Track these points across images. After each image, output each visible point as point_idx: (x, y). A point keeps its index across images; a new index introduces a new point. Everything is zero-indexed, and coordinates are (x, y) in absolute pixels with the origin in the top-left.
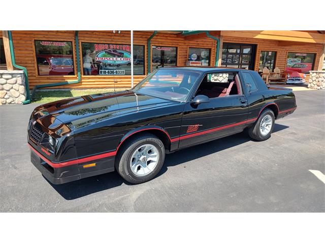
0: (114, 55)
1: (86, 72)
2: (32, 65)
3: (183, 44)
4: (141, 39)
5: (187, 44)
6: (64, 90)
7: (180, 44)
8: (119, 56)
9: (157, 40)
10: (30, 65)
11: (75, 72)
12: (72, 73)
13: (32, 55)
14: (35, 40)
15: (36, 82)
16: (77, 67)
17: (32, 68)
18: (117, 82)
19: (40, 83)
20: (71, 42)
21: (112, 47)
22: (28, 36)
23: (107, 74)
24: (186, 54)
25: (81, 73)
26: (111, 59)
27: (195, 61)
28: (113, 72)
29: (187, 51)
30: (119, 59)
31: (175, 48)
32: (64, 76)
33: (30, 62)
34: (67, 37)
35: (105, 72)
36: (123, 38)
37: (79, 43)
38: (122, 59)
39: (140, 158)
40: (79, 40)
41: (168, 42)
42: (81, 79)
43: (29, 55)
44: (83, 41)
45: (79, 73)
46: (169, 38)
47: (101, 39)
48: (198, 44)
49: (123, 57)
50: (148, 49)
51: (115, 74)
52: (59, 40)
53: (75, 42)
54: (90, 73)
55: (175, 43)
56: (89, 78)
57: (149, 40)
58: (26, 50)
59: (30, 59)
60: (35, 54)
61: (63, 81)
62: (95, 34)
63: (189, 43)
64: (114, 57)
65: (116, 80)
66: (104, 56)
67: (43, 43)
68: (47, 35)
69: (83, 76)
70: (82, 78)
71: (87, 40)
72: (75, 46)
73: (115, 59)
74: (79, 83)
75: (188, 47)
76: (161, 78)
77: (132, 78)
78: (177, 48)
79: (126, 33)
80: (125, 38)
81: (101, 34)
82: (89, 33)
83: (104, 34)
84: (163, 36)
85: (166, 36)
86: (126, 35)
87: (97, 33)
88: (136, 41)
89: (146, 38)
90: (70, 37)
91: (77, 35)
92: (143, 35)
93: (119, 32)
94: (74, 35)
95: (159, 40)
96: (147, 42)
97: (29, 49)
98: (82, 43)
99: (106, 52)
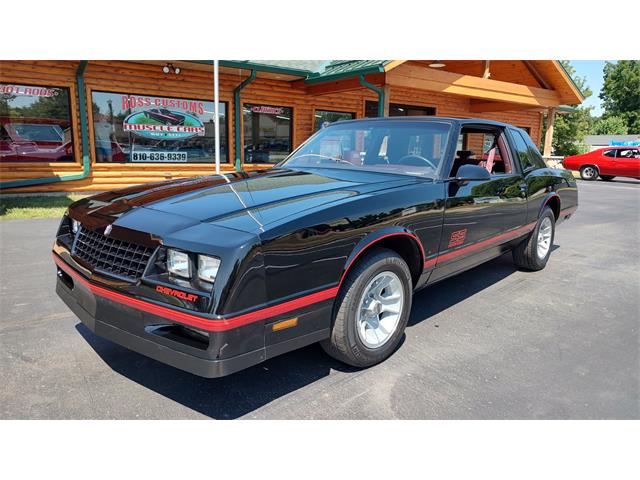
0: (164, 121)
1: (101, 156)
3: (303, 103)
5: (311, 103)
6: (49, 195)
7: (296, 101)
8: (174, 123)
9: (254, 92)
11: (78, 155)
12: (70, 158)
16: (81, 144)
18: (171, 177)
20: (68, 89)
23: (148, 160)
24: (309, 122)
25: (90, 158)
26: (158, 128)
28: (162, 157)
29: (311, 115)
30: (174, 128)
31: (288, 111)
32: (51, 164)
34: (57, 78)
35: (144, 157)
36: (183, 85)
37: (85, 91)
38: (182, 129)
39: (368, 305)
40: (85, 84)
41: (274, 97)
42: (92, 171)
44: (95, 88)
45: (86, 159)
46: (276, 89)
47: (137, 86)
48: (332, 103)
49: (182, 125)
50: (235, 109)
51: (166, 160)
52: (37, 83)
53: (77, 90)
54: (110, 157)
55: (289, 99)
56: (109, 169)
57: (238, 90)
61: (49, 174)
62: (122, 74)
63: (314, 100)
64: (165, 124)
65: (167, 173)
66: (142, 121)
68: (9, 70)
69: (94, 165)
70: (92, 169)
71: (105, 86)
72: (78, 97)
73: (165, 128)
74: (85, 178)
75: (314, 108)
78: (291, 109)
79: (190, 74)
80: (190, 86)
81: (136, 73)
82: (108, 70)
83: (143, 75)
84: (265, 84)
85: (271, 86)
86: (190, 79)
87: (127, 72)
88: (209, 92)
89: (231, 86)
90: (64, 78)
91: (79, 73)
92: (225, 80)
93: (177, 71)
94: (73, 74)
95: (258, 93)
96: (233, 95)
98: (93, 91)
99: (146, 113)
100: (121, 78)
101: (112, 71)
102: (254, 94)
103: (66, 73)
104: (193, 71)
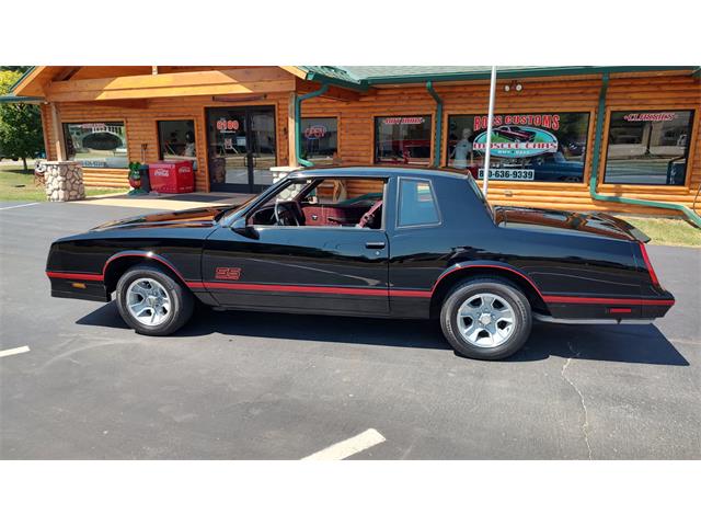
0: (512, 138)
4: (581, 97)
8: (523, 140)
9: (628, 96)
10: (363, 159)
13: (368, 142)
14: (376, 117)
15: (369, 188)
18: (511, 195)
19: (374, 188)
20: (431, 116)
21: (509, 120)
22: (367, 110)
23: (494, 177)
26: (506, 146)
28: (507, 175)
30: (523, 145)
31: (688, 114)
33: (363, 154)
35: (490, 174)
37: (442, 116)
38: (531, 145)
40: (444, 111)
41: (661, 100)
43: (364, 143)
44: (451, 113)
46: (664, 88)
49: (532, 141)
50: (596, 120)
51: (511, 178)
52: (411, 113)
53: (437, 116)
55: (688, 99)
57: (603, 97)
58: (362, 134)
59: (365, 148)
60: (373, 140)
62: (477, 97)
64: (513, 141)
65: (508, 191)
68: (392, 107)
71: (459, 110)
72: (436, 122)
73: (513, 145)
77: (485, 186)
78: (693, 112)
79: (547, 86)
80: (543, 99)
82: (464, 95)
84: (649, 85)
85: (659, 85)
86: (543, 92)
87: (480, 94)
88: (566, 104)
89: (596, 93)
90: (429, 107)
91: (440, 102)
92: (588, 87)
93: (519, 87)
94: (434, 102)
95: (635, 96)
96: (597, 103)
97: (366, 132)
98: (450, 116)
99: (496, 132)
100: (473, 101)
101: (467, 95)
102: (631, 99)
103: (431, 102)
104: (549, 82)
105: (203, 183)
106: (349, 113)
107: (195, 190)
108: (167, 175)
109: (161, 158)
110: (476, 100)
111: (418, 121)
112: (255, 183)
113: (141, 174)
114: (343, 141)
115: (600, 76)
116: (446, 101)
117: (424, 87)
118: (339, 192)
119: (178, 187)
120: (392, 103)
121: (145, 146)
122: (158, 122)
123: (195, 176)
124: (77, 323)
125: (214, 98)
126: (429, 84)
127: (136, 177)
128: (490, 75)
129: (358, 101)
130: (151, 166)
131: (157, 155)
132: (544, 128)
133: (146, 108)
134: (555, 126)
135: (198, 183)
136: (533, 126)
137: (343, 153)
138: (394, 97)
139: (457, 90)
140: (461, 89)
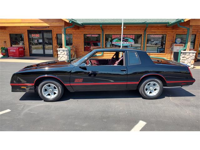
2: (82, 46)
3: (171, 32)
4: (140, 30)
5: (174, 32)
7: (168, 32)
8: (125, 41)
9: (151, 31)
10: (81, 46)
13: (82, 41)
14: (84, 34)
17: (82, 48)
20: (100, 34)
22: (81, 32)
24: (173, 39)
27: (179, 43)
29: (174, 37)
30: (125, 43)
36: (128, 30)
37: (104, 35)
38: (127, 43)
41: (159, 31)
42: (104, 54)
43: (81, 42)
44: (106, 34)
46: (159, 29)
47: (116, 32)
48: (184, 32)
49: (128, 41)
50: (144, 36)
52: (94, 33)
53: (102, 34)
55: (165, 31)
56: (107, 53)
57: (145, 31)
59: (81, 43)
60: (83, 41)
63: (176, 31)
66: (117, 41)
67: (88, 36)
69: (105, 52)
71: (108, 33)
74: (102, 56)
75: (175, 34)
76: (152, 55)
78: (166, 35)
80: (130, 31)
81: (116, 29)
83: (118, 29)
84: (156, 28)
85: (158, 28)
86: (130, 29)
87: (114, 29)
88: (136, 32)
89: (143, 29)
90: (100, 32)
91: (103, 30)
92: (141, 28)
93: (125, 27)
94: (102, 30)
95: (153, 31)
96: (144, 32)
97: (81, 38)
98: (105, 34)
99: (118, 39)
100: (112, 30)
101: (110, 29)
102: (152, 31)
103: (100, 30)
104: (132, 26)
105: (27, 54)
106: (76, 33)
107: (24, 56)
108: (15, 51)
109: (11, 46)
110: (113, 30)
111: (97, 36)
112: (46, 53)
113: (5, 51)
114: (74, 41)
115: (146, 25)
116: (104, 30)
117: (100, 26)
118: (74, 56)
119: (19, 55)
120: (89, 30)
121: (5, 42)
122: (10, 34)
123: (24, 51)
124: (20, 100)
125: (31, 27)
126: (101, 25)
127: (4, 52)
128: (122, 24)
129: (78, 29)
130: (8, 48)
131: (10, 45)
132: (131, 38)
133: (6, 29)
134: (134, 38)
135: (25, 54)
136: (128, 37)
137: (74, 44)
138: (90, 29)
139: (108, 27)
140: (109, 27)
